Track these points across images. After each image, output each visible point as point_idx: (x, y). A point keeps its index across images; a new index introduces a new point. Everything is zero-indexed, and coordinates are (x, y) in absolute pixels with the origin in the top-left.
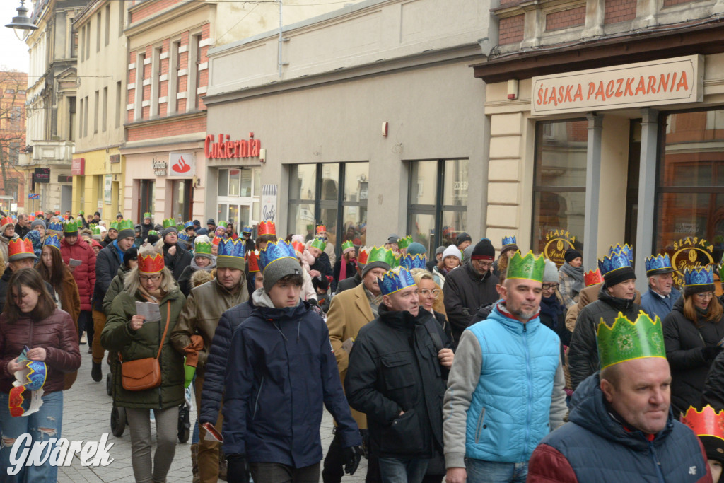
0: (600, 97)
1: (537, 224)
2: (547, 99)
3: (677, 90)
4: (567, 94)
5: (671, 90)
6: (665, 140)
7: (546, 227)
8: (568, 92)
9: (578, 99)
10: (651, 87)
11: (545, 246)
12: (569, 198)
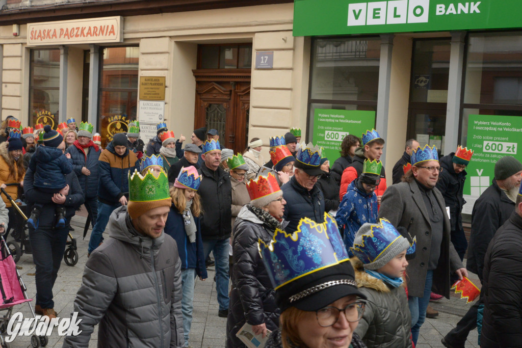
0: (66, 37)
1: (32, 107)
2: (36, 37)
3: (109, 35)
4: (47, 34)
5: (106, 35)
6: (103, 62)
7: (37, 109)
8: (48, 33)
9: (54, 37)
10: (95, 33)
11: (36, 120)
12: (50, 93)
